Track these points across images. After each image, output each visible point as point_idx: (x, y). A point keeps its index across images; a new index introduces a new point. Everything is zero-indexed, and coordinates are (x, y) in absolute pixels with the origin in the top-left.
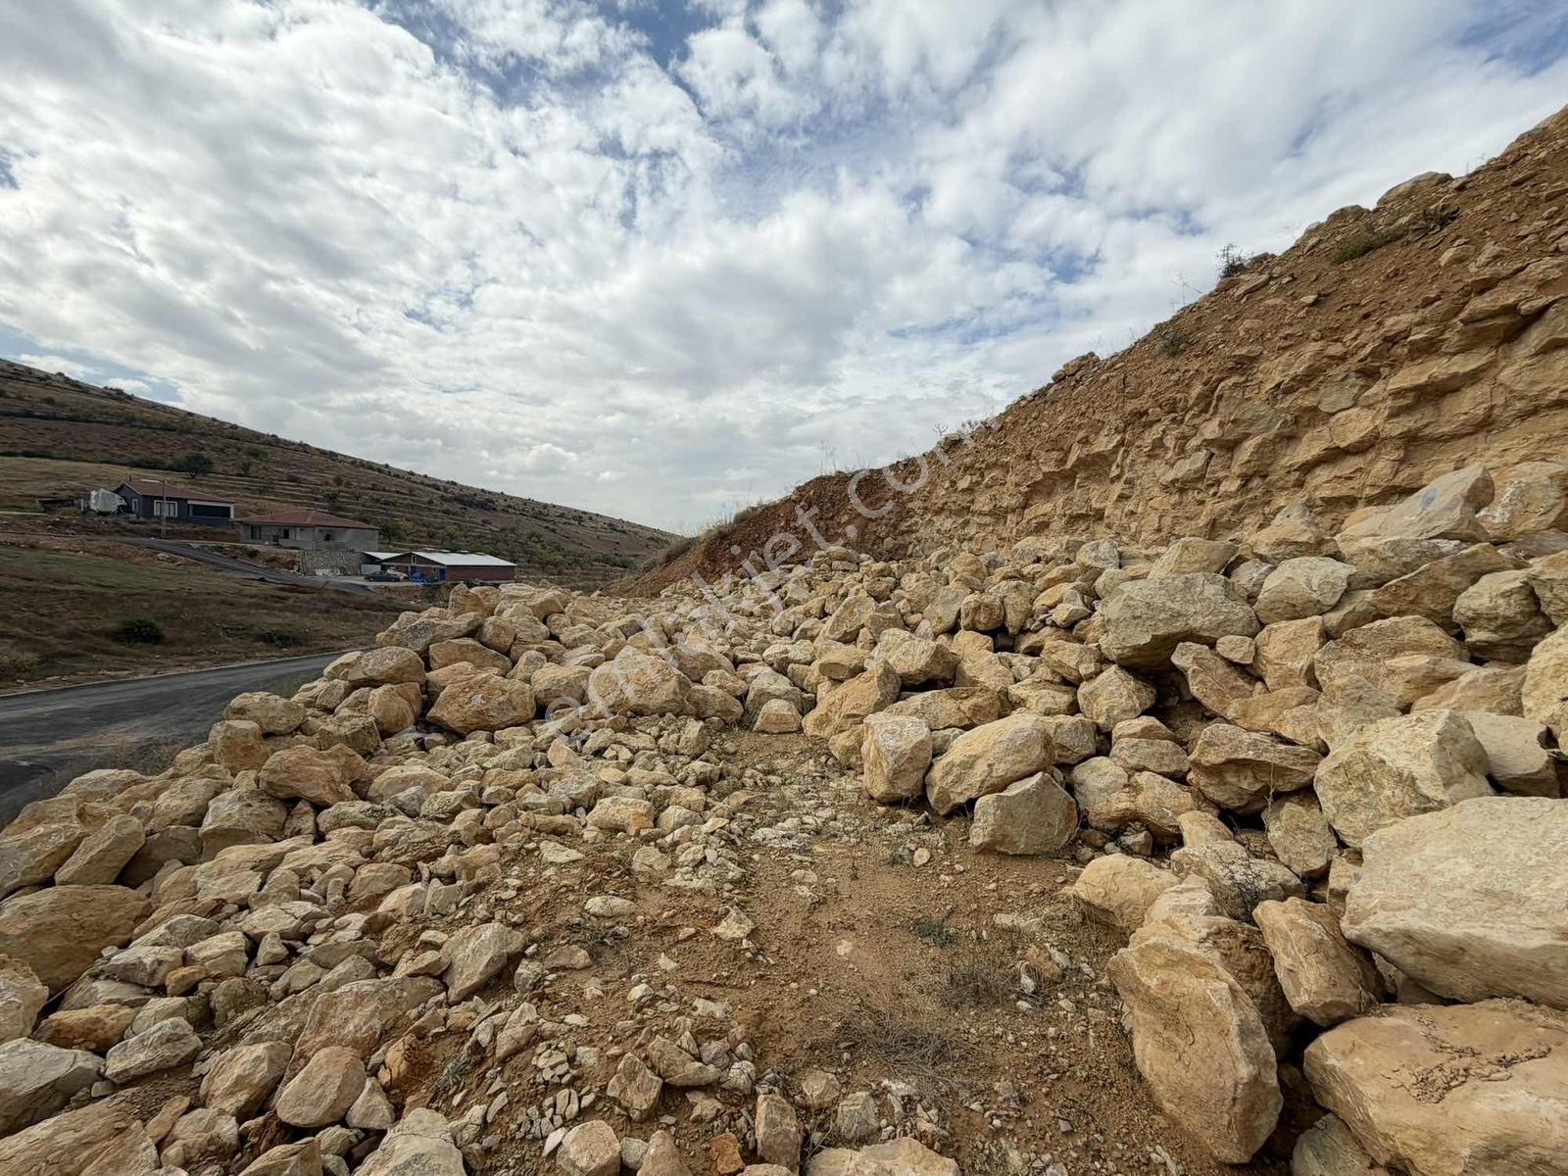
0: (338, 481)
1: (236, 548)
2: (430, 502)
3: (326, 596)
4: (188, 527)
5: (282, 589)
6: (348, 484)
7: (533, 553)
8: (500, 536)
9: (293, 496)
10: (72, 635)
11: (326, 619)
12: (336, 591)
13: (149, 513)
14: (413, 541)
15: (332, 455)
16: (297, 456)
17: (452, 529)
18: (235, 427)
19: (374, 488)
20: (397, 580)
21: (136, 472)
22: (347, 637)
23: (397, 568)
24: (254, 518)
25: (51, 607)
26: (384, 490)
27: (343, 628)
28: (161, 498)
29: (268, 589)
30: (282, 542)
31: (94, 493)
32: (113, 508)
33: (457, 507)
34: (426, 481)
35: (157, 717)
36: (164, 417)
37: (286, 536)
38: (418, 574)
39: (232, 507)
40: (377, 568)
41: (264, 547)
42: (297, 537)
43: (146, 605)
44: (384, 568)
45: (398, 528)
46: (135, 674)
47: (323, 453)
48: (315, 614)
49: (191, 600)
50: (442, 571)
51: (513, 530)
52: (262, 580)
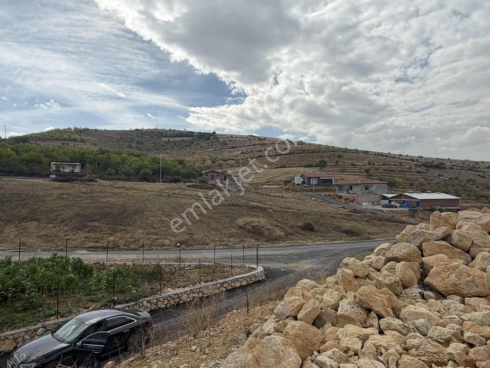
0: (369, 163)
1: (335, 195)
2: (410, 168)
3: (367, 214)
4: (320, 188)
5: (350, 211)
6: (373, 164)
7: (469, 191)
8: (448, 182)
9: (353, 172)
10: (292, 227)
11: (367, 225)
12: (370, 212)
13: (309, 184)
14: (402, 188)
15: (367, 152)
16: (354, 155)
17: (422, 180)
18: (333, 147)
19: (384, 164)
20: (396, 207)
21: (307, 169)
22: (376, 234)
23: (396, 201)
24: (340, 182)
25: (287, 217)
26: (388, 165)
27: (374, 229)
28: (312, 177)
29: (345, 211)
30: (350, 191)
31: (296, 178)
32: (300, 183)
33: (423, 169)
34: (407, 158)
35: (314, 260)
36: (312, 148)
37: (351, 189)
38: (406, 204)
39: (333, 178)
40: (387, 202)
41: (344, 194)
42: (355, 189)
43: (310, 217)
44: (390, 202)
45: (396, 182)
46: (307, 242)
47: (363, 152)
48: (363, 222)
49: (322, 216)
50: (418, 203)
51: (457, 178)
52: (344, 207)
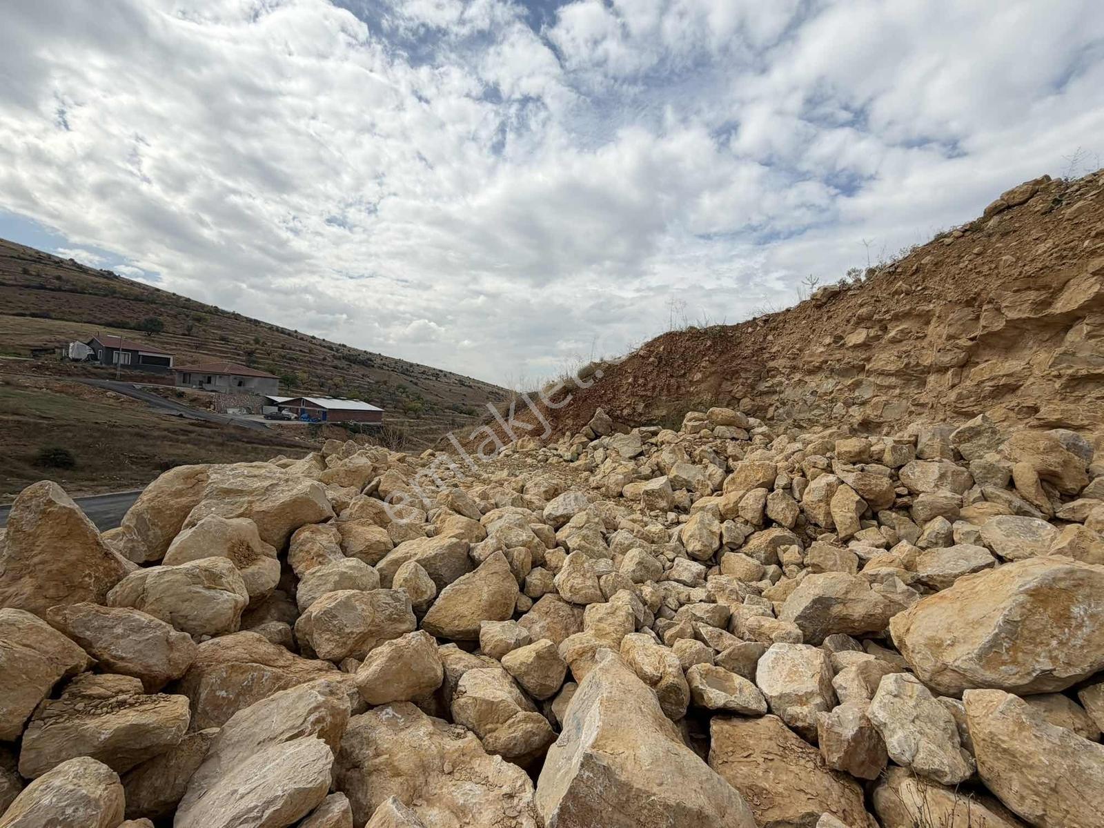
0: (257, 341)
1: (169, 389)
2: (324, 359)
3: (227, 431)
4: (136, 373)
5: (193, 424)
6: (264, 344)
7: (399, 401)
8: (375, 387)
9: (221, 352)
12: (239, 426)
13: (109, 361)
14: (307, 389)
15: (256, 322)
16: (229, 322)
17: (337, 380)
18: (188, 300)
19: (283, 347)
20: (289, 419)
23: (290, 410)
24: (188, 367)
26: (290, 349)
28: (121, 350)
29: (181, 424)
30: (205, 386)
31: (72, 345)
32: (83, 356)
33: (344, 364)
34: (324, 344)
36: (137, 291)
37: (209, 382)
38: (305, 415)
39: (173, 358)
40: (275, 409)
41: (190, 390)
42: (218, 383)
44: (280, 409)
45: (296, 378)
47: (249, 320)
48: (212, 445)
50: (324, 413)
51: (385, 383)
52: (180, 416)
